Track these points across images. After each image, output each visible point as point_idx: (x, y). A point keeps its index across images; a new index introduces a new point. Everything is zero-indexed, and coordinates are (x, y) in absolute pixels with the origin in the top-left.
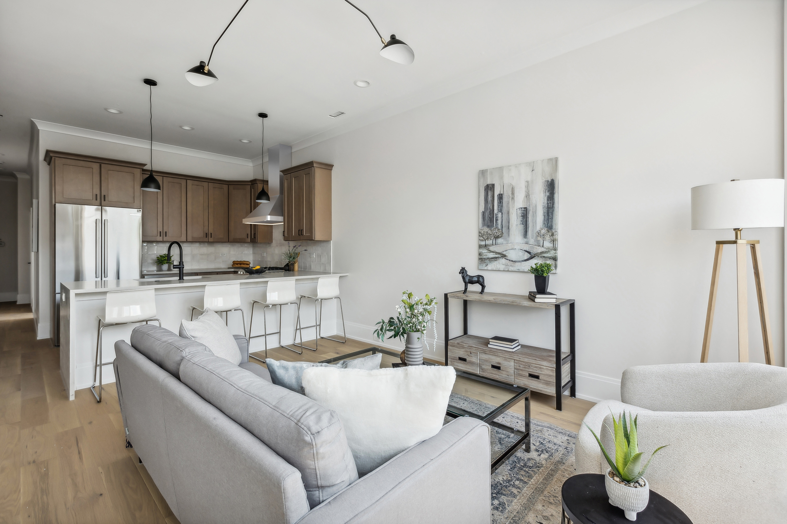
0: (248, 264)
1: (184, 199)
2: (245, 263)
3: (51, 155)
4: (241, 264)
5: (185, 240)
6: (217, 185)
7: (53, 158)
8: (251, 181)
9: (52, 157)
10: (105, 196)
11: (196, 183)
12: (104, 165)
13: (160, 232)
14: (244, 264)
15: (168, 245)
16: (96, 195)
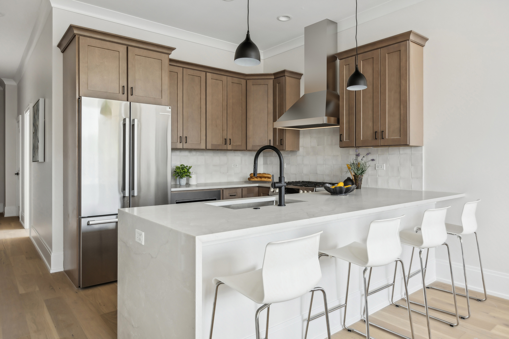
0: (269, 178)
1: (203, 97)
2: (266, 175)
3: (76, 32)
4: (261, 177)
5: (204, 147)
6: (236, 80)
7: (77, 36)
8: (275, 74)
9: (75, 35)
10: (132, 88)
11: (215, 76)
12: (131, 47)
13: (181, 137)
14: (265, 177)
15: (254, 154)
16: (123, 87)
